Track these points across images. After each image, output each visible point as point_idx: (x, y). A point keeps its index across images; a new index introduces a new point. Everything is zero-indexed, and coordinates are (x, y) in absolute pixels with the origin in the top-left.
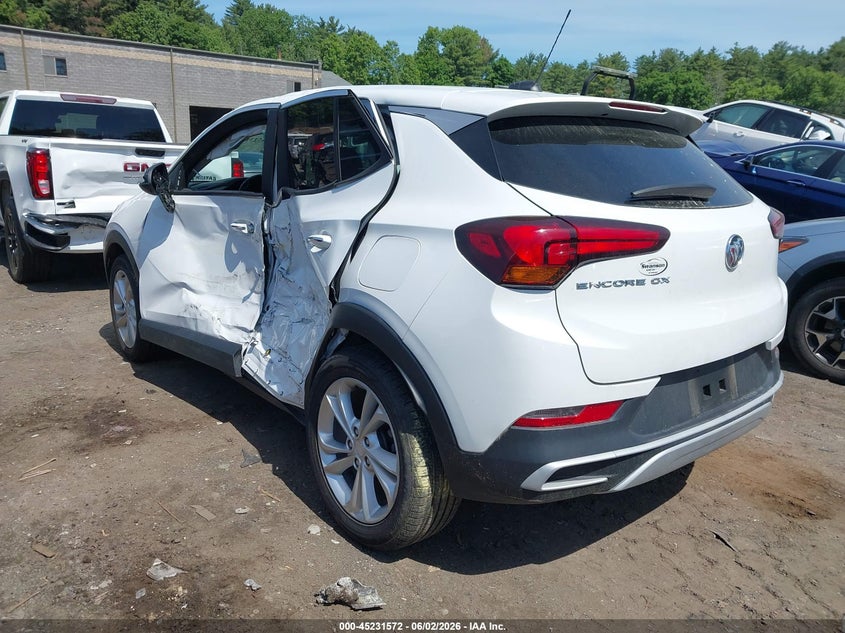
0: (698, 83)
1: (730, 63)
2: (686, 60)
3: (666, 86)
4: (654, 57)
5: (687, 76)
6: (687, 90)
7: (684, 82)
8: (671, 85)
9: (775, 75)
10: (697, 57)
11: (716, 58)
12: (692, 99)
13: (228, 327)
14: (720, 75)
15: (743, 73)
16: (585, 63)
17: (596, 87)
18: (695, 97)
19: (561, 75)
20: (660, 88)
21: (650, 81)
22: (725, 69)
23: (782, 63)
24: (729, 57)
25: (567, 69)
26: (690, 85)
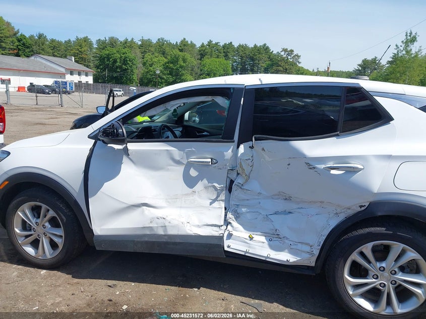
0: (130, 55)
1: (141, 46)
2: (121, 43)
3: (115, 55)
4: (106, 40)
5: (124, 51)
6: (126, 57)
7: (124, 54)
8: (118, 54)
9: (161, 52)
10: (126, 42)
11: (134, 43)
12: (128, 62)
13: (198, 226)
14: (138, 51)
15: (147, 51)
16: (69, 40)
17: (78, 53)
18: (130, 61)
19: (56, 46)
20: (112, 56)
21: (107, 52)
22: (139, 48)
23: (163, 47)
24: (140, 43)
25: (59, 43)
26: (127, 55)
